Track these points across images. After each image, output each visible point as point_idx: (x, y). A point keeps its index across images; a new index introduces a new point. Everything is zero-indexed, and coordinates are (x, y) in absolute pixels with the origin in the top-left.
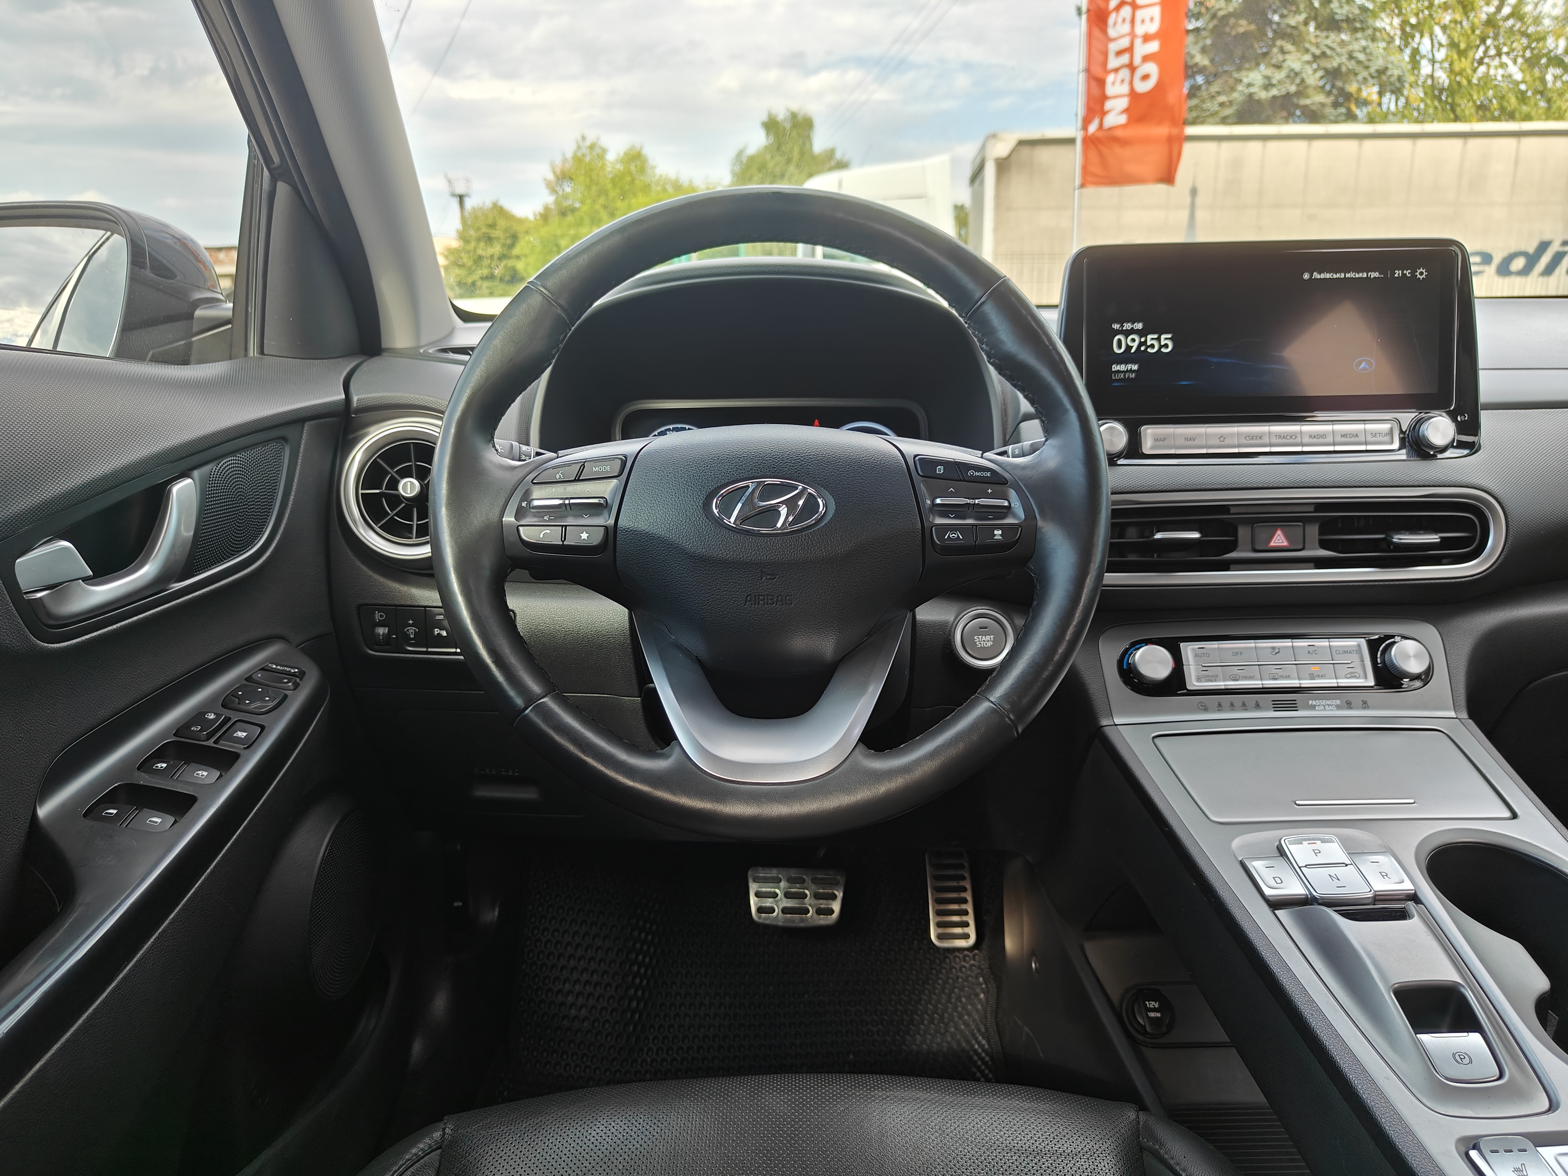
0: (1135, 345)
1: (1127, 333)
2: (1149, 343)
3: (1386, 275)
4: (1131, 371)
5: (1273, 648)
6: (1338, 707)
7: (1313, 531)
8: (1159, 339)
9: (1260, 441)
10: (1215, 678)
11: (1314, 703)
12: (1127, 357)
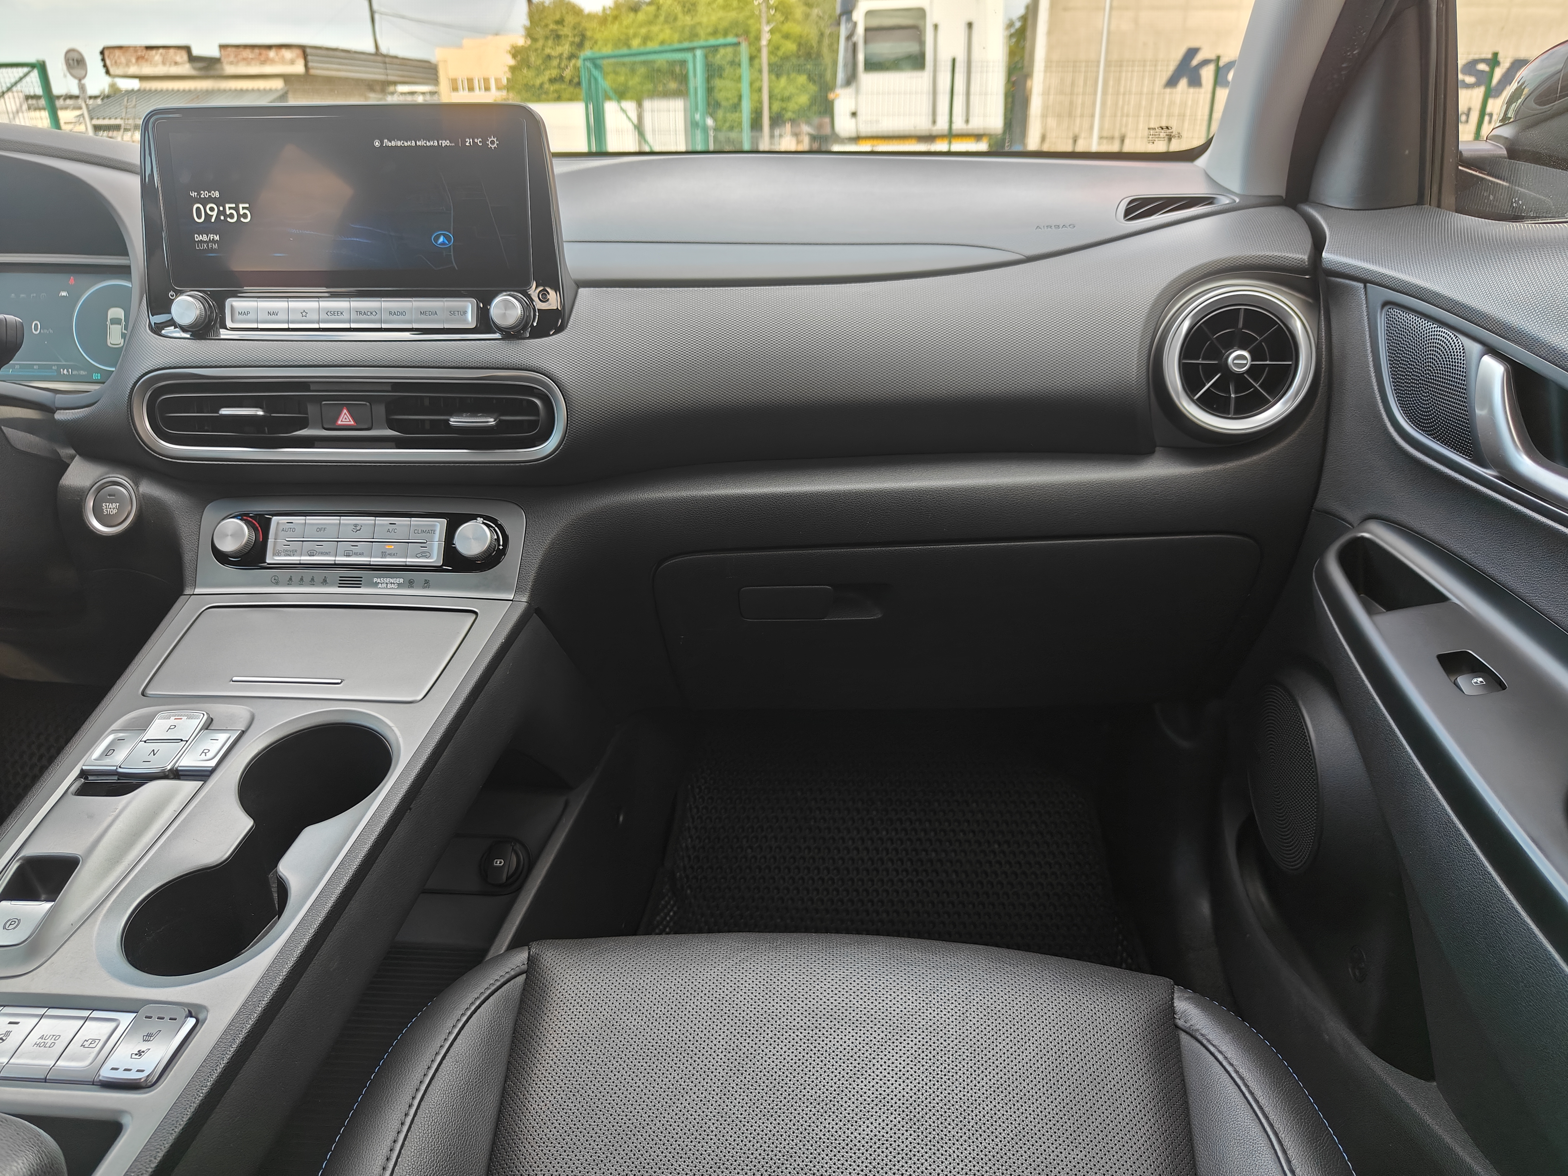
0: (215, 213)
1: (204, 202)
2: (228, 212)
3: (457, 144)
4: (213, 241)
5: (356, 525)
6: (400, 586)
7: (380, 410)
8: (236, 209)
9: (341, 317)
10: (293, 553)
11: (379, 581)
12: (208, 227)
